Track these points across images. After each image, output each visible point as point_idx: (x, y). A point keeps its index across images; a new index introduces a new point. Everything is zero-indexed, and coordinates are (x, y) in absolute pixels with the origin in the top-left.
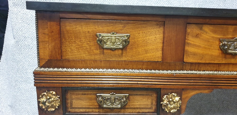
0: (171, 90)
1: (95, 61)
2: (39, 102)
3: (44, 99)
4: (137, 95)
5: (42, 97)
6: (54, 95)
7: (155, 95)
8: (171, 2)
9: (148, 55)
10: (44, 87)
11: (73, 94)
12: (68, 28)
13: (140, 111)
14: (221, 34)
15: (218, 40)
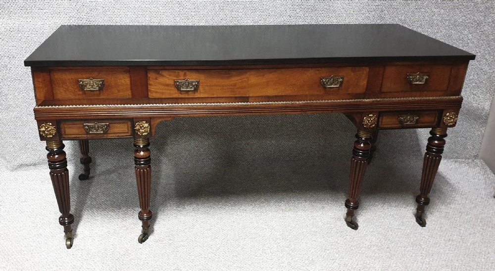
0: (141, 119)
1: (79, 99)
2: (40, 131)
3: (43, 129)
4: (115, 123)
5: (42, 128)
6: (51, 126)
7: (129, 123)
9: (121, 93)
10: (42, 120)
11: (65, 124)
12: (56, 76)
13: (120, 135)
14: (175, 77)
15: (173, 81)
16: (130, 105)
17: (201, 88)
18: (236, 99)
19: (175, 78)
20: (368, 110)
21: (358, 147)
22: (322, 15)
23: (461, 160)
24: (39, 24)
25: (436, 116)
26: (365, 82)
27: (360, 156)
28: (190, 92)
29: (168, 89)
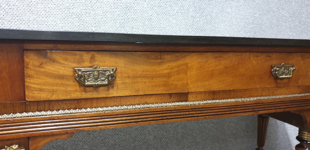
0: (9, 141)
14: (74, 62)
15: (71, 70)
17: (118, 81)
18: (172, 96)
19: (74, 65)
28: (101, 88)
29: (62, 85)
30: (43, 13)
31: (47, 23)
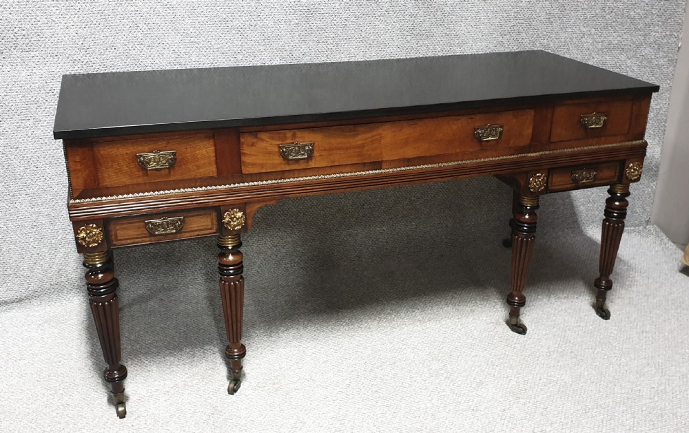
0: (232, 206)
1: (138, 185)
2: (77, 239)
3: (83, 235)
4: (193, 216)
5: (81, 232)
6: (95, 228)
7: (214, 214)
8: (245, 35)
9: (201, 170)
10: (81, 221)
11: (117, 224)
12: (102, 152)
13: (200, 233)
14: (279, 140)
15: (277, 147)
16: (216, 186)
17: (316, 154)
18: (365, 166)
20: (535, 168)
21: (521, 220)
22: (441, 42)
23: (630, 228)
24: (23, 74)
25: (616, 169)
26: (530, 131)
27: (525, 231)
28: (301, 161)
29: (270, 159)
30: (191, 31)
31: (197, 45)
